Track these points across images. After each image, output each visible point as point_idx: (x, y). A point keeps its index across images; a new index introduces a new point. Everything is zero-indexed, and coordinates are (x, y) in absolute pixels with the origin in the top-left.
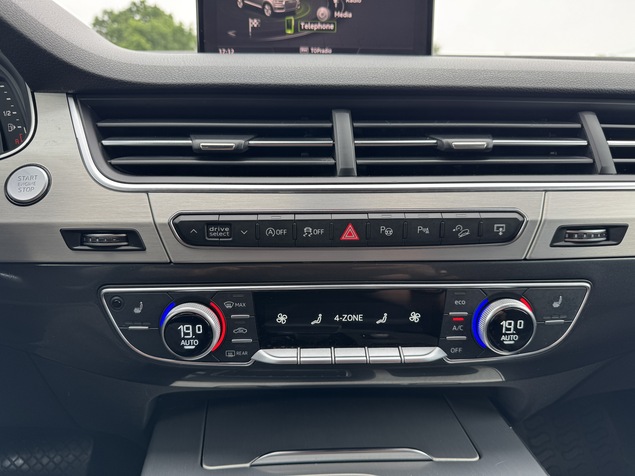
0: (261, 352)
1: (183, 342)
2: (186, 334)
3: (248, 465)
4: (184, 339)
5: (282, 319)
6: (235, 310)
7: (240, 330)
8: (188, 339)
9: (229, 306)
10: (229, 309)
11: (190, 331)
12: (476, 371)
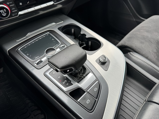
0: (20, 12)
1: (3, 15)
2: (2, 12)
3: (25, 37)
4: (3, 14)
5: (21, 4)
6: (10, 4)
7: (13, 9)
8: (3, 13)
9: (8, 4)
10: (9, 4)
11: (3, 11)
12: (57, 6)
